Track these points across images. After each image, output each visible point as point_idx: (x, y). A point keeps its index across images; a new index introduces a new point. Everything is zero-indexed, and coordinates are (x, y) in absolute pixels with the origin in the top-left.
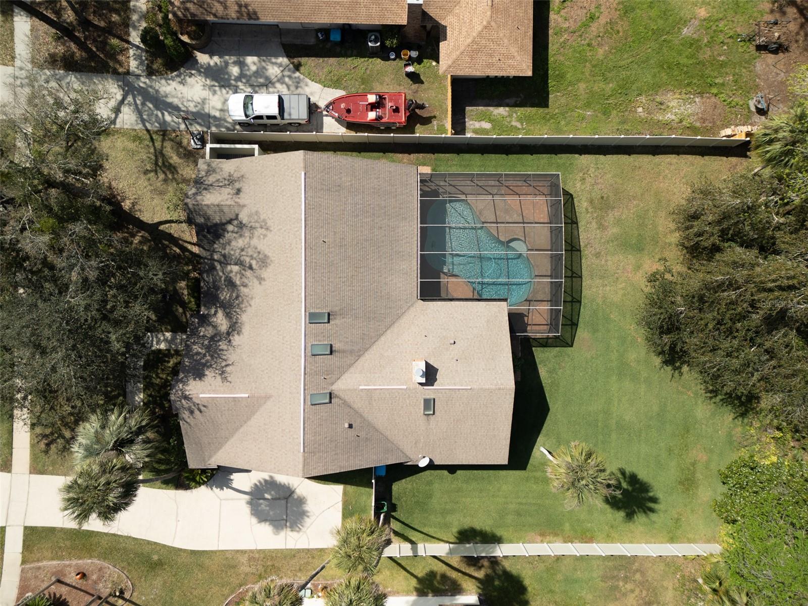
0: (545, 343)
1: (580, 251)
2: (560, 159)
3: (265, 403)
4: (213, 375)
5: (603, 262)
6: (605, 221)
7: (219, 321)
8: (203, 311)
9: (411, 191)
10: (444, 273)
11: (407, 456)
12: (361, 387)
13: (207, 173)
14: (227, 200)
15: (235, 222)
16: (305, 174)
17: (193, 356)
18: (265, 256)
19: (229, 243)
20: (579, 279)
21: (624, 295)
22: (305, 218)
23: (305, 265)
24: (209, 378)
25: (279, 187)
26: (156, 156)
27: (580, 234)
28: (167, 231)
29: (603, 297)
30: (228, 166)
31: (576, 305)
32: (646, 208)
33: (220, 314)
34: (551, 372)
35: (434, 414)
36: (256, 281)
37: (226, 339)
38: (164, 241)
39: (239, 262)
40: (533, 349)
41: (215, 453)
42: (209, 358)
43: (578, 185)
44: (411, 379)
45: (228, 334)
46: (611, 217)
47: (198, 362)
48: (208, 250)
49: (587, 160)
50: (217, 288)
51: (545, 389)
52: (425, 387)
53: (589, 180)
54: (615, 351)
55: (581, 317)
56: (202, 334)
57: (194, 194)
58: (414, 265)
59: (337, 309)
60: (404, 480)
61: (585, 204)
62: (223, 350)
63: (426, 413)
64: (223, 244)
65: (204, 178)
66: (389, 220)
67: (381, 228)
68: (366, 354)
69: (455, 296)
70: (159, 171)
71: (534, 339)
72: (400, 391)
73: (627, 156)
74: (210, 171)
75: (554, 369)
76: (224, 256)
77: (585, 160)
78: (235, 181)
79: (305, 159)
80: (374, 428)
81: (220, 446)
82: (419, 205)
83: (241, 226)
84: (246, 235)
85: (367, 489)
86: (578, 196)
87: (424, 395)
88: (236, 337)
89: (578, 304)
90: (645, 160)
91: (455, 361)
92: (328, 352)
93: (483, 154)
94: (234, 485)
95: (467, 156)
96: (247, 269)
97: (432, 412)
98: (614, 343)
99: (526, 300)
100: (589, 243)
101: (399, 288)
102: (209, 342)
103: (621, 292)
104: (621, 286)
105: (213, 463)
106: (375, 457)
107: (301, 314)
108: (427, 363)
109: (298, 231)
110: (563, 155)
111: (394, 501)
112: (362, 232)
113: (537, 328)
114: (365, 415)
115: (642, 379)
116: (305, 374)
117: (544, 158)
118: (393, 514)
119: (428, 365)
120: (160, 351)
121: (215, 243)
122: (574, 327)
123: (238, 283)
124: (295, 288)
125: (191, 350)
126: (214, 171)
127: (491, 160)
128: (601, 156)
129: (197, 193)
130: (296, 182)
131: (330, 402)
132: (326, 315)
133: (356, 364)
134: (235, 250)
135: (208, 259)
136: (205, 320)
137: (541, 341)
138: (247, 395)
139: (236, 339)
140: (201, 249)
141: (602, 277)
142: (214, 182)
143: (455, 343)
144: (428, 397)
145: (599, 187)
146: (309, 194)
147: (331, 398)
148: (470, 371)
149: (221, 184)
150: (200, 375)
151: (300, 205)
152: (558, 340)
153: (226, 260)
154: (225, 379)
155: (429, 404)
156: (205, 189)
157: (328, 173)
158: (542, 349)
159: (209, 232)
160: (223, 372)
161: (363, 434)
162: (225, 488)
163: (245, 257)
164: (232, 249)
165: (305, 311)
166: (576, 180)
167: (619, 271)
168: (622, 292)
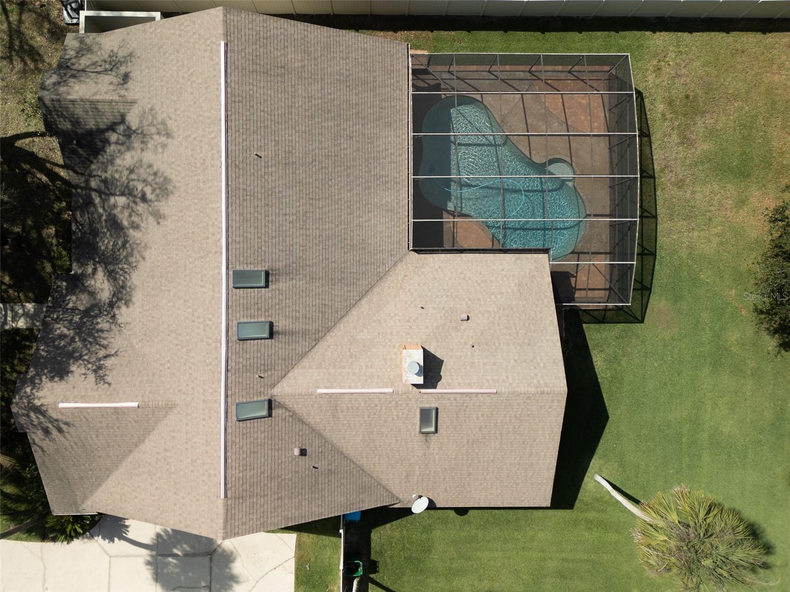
0: (602, 317)
1: (654, 177)
2: (624, 38)
3: (165, 416)
4: (83, 371)
5: (688, 195)
6: (692, 132)
7: (98, 285)
8: (76, 269)
9: (398, 82)
10: (448, 212)
11: (393, 496)
12: (320, 391)
13: (78, 53)
14: (106, 93)
15: (121, 128)
16: (226, 45)
17: (54, 340)
18: (166, 179)
19: (111, 162)
20: (654, 220)
21: (721, 244)
22: (227, 116)
23: (227, 192)
24: (77, 376)
25: (185, 69)
26: (11, 36)
27: (654, 152)
28: (27, 148)
29: (690, 247)
30: (110, 41)
31: (648, 260)
32: (753, 113)
33: (100, 274)
34: (611, 361)
35: (436, 431)
36: (151, 220)
37: (109, 313)
38: (23, 165)
39: (128, 191)
40: (584, 326)
41: (92, 492)
42: (79, 344)
43: (651, 77)
44: (400, 376)
45: (112, 305)
46: (700, 125)
47: (62, 351)
48: (82, 174)
49: (664, 41)
50: (95, 233)
51: (602, 386)
52: (423, 391)
53: (667, 71)
54: (707, 329)
55: (656, 276)
56: (71, 305)
57: (54, 84)
58: (404, 198)
59: (280, 265)
60: (388, 525)
61: (661, 107)
62: (102, 331)
63: (424, 430)
64: (103, 163)
65: (73, 61)
66: (363, 125)
67: (351, 137)
68: (328, 337)
69: (466, 247)
70: (15, 58)
71: (585, 311)
72: (382, 396)
73: (724, 34)
74: (84, 49)
75: (616, 358)
76: (105, 181)
77: (660, 40)
78: (121, 63)
79: (225, 22)
80: (342, 453)
81: (98, 482)
82: (411, 103)
83: (129, 133)
84: (136, 145)
85: (333, 539)
86: (651, 94)
87: (422, 402)
88: (124, 309)
89: (651, 258)
90: (751, 40)
91: (469, 347)
92: (266, 335)
93: (506, 31)
94: (131, 535)
95: (483, 34)
96: (138, 200)
97: (432, 429)
98: (705, 316)
99: (573, 252)
100: (666, 167)
101: (381, 232)
102: (81, 319)
103: (715, 240)
104: (715, 231)
105: (89, 508)
106: (342, 500)
107: (220, 273)
108: (425, 350)
109: (215, 137)
110: (628, 33)
111: (373, 557)
112: (320, 142)
113: (591, 294)
114: (327, 434)
115: (749, 372)
116: (227, 370)
117: (600, 36)
118: (372, 576)
119: (427, 355)
120: (17, 331)
121: (92, 162)
122: (646, 293)
123: (125, 223)
124: (211, 230)
125: (52, 331)
126: (89, 50)
127: (519, 40)
128: (686, 34)
129: (59, 83)
130: (211, 59)
131: (270, 415)
132: (263, 274)
133: (312, 353)
134: (121, 173)
135: (82, 188)
136: (77, 283)
137: (595, 314)
138: (135, 404)
139: (124, 313)
140: (71, 173)
141: (688, 218)
142: (89, 66)
143: (468, 318)
144: (427, 406)
145: (682, 80)
146: (233, 78)
147: (270, 408)
148: (494, 364)
149: (99, 69)
150: (61, 372)
151: (219, 96)
152: (622, 312)
153: (107, 189)
154: (100, 379)
155: (428, 416)
156: (74, 76)
157: (265, 46)
158: (597, 326)
159: (79, 144)
160: (100, 368)
161: (323, 465)
162: (116, 539)
163: (135, 183)
164: (117, 171)
165: (227, 268)
166: (647, 70)
167: (712, 208)
168: (718, 239)
